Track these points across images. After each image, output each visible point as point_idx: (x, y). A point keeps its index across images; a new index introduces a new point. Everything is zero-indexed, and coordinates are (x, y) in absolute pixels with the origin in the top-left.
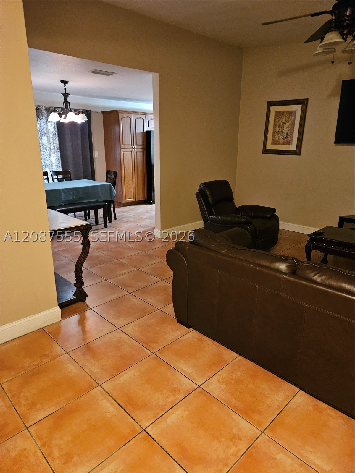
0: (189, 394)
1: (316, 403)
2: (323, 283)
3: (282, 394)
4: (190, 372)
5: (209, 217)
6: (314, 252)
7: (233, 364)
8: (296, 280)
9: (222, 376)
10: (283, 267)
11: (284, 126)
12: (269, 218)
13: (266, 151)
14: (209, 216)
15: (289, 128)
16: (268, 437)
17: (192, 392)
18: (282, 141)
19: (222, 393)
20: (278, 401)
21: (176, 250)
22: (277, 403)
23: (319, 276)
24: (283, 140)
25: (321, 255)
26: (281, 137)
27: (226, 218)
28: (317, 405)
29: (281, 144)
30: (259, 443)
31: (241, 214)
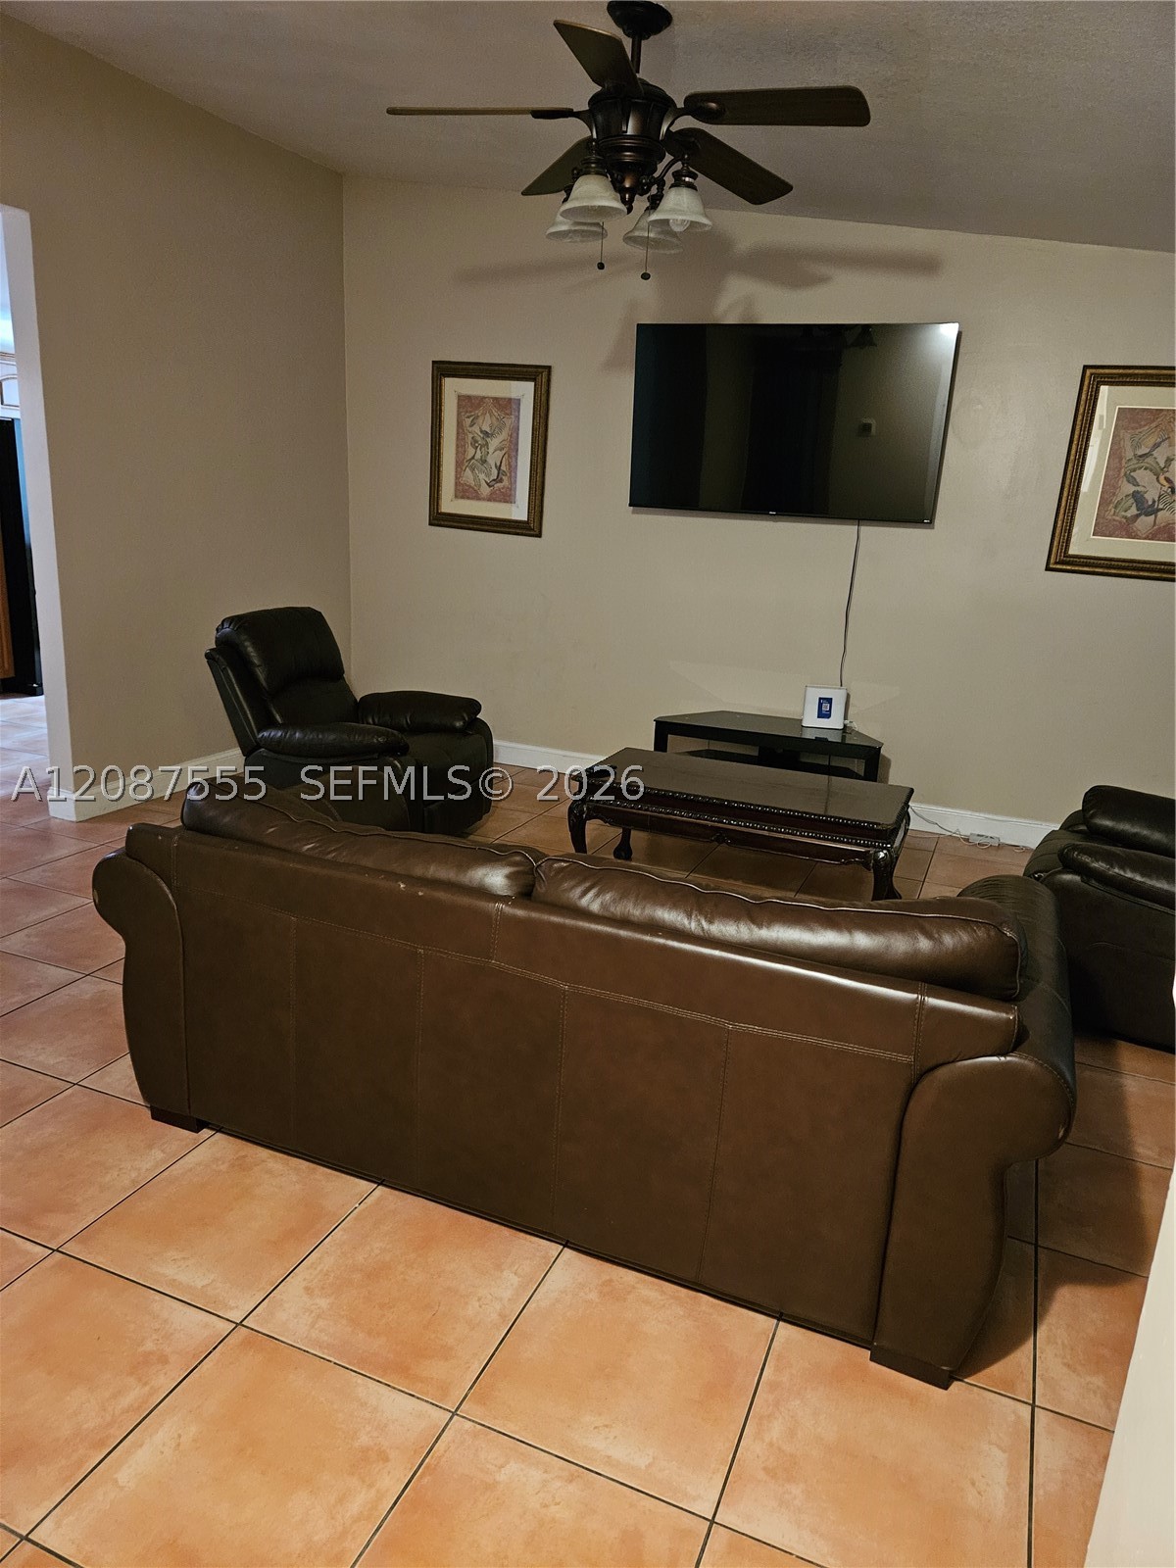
0: (202, 1361)
1: (608, 1278)
2: (606, 914)
3: (512, 1276)
4: (206, 1282)
5: (260, 736)
6: (593, 828)
7: (355, 1219)
8: (534, 915)
9: (319, 1269)
10: (496, 878)
11: (487, 444)
12: (462, 732)
13: (439, 519)
14: (259, 732)
15: (504, 452)
16: (473, 1421)
17: (211, 1352)
18: (485, 490)
19: (321, 1323)
20: (501, 1299)
21: (130, 857)
22: (498, 1307)
23: (597, 895)
24: (490, 486)
25: (614, 833)
26: (482, 476)
27: (320, 736)
28: (611, 1281)
29: (484, 499)
30: (445, 1451)
31: (371, 721)
